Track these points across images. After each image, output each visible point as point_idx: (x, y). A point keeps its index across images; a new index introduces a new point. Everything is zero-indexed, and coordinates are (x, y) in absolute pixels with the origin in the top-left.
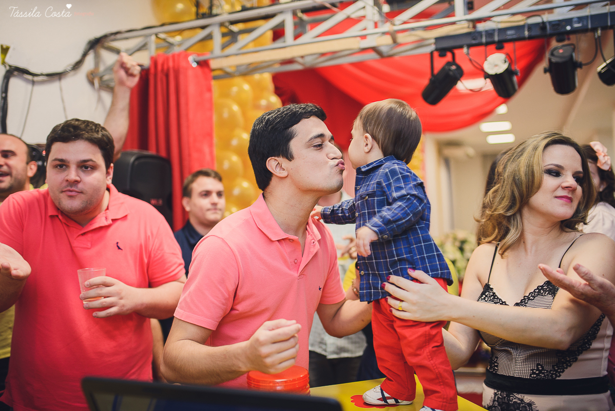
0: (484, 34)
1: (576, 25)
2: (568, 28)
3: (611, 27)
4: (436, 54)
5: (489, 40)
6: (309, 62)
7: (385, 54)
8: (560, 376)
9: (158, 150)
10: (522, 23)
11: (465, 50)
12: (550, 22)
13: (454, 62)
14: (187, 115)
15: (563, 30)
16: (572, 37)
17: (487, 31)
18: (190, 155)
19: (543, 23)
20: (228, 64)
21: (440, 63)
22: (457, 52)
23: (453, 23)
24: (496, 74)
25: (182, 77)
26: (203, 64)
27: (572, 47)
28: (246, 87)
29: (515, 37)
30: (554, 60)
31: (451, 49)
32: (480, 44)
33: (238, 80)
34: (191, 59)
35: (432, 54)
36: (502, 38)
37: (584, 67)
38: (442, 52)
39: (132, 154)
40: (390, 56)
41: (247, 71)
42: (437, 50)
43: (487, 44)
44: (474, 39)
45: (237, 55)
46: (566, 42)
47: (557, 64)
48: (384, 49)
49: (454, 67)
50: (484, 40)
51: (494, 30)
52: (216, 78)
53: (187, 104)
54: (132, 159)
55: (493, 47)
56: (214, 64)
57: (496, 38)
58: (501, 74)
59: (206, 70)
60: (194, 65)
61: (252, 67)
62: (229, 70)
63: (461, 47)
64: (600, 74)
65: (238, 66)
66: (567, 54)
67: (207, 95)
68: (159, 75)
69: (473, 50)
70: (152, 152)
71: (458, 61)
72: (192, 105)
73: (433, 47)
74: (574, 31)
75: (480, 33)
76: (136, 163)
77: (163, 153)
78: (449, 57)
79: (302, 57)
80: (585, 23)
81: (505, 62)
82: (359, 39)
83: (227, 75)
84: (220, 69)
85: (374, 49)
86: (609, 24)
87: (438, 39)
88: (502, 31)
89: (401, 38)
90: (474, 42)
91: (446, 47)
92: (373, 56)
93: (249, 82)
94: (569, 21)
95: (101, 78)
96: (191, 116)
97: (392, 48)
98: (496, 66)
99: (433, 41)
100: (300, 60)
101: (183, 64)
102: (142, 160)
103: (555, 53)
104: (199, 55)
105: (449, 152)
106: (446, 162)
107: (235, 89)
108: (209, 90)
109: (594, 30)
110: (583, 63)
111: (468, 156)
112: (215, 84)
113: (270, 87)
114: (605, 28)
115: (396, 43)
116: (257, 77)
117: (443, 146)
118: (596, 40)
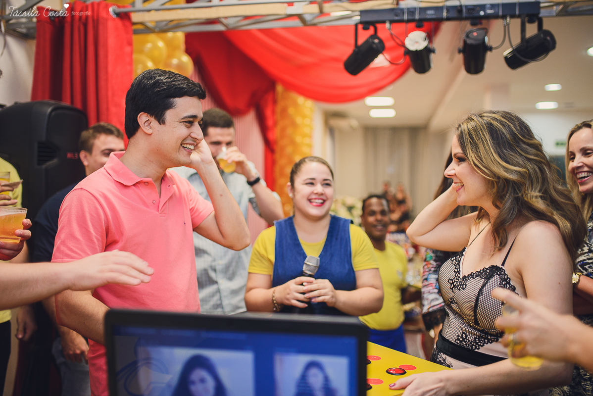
0: (406, 11)
1: (489, 11)
2: (482, 13)
3: (519, 16)
4: (360, 27)
5: (410, 18)
6: (231, 22)
7: (309, 23)
8: (478, 349)
9: (72, 102)
10: (441, 5)
11: (387, 25)
12: (466, 6)
13: (375, 35)
14: (106, 68)
15: (477, 15)
16: (484, 22)
17: (408, 9)
18: (108, 109)
19: (461, 6)
20: (150, 18)
21: (364, 36)
22: (379, 26)
24: (416, 51)
25: (101, 28)
26: (124, 17)
27: (485, 31)
28: (161, 44)
29: (434, 17)
30: (469, 41)
31: (373, 23)
32: (402, 21)
33: (152, 37)
34: (111, 10)
35: (356, 25)
36: (423, 17)
37: (494, 51)
38: (366, 24)
39: (49, 105)
40: (314, 25)
41: (163, 28)
42: (361, 23)
43: (409, 21)
44: (397, 16)
45: (157, 10)
46: (479, 26)
47: (471, 46)
48: (308, 17)
49: (376, 41)
50: (406, 17)
51: (415, 9)
52: (136, 32)
53: (106, 56)
54: (49, 110)
55: (413, 25)
56: (135, 18)
57: (417, 17)
58: (421, 51)
59: (127, 23)
60: (114, 16)
61: (172, 24)
62: (150, 25)
63: (384, 22)
64: (506, 58)
65: (157, 22)
66: (481, 37)
67: (128, 49)
68: (76, 24)
69: (395, 25)
70: (66, 103)
71: (381, 34)
72: (111, 58)
73: (358, 18)
74: (488, 17)
75: (402, 10)
76: (53, 113)
77: (78, 105)
78: (371, 31)
79: (226, 18)
80: (497, 10)
81: (425, 39)
82: (286, 5)
83: (147, 30)
84: (142, 23)
85: (300, 17)
86: (517, 12)
87: (363, 13)
88: (423, 10)
90: (396, 18)
91: (370, 21)
92: (296, 23)
93: (164, 40)
94: (483, 7)
96: (110, 69)
97: (318, 17)
98: (417, 42)
99: (358, 13)
100: (224, 21)
101: (103, 14)
102: (60, 111)
103: (470, 35)
104: (119, 7)
105: (334, 122)
106: (331, 131)
107: (149, 45)
108: (130, 44)
109: (504, 17)
110: (494, 46)
111: (351, 127)
112: (135, 38)
113: (182, 46)
114: (513, 16)
115: (322, 13)
116: (170, 34)
117: (329, 116)
118: (505, 26)
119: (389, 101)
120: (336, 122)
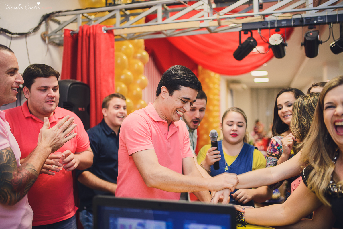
0: (269, 22)
1: (319, 21)
2: (315, 22)
3: (338, 22)
4: (242, 33)
5: (272, 26)
6: (169, 33)
7: (213, 31)
9: (82, 80)
10: (290, 18)
11: (258, 31)
12: (305, 18)
13: (251, 37)
14: (100, 60)
15: (312, 23)
16: (317, 26)
17: (270, 21)
18: (101, 83)
19: (302, 18)
20: (124, 32)
21: (244, 38)
22: (253, 32)
23: (253, 16)
24: (276, 45)
25: (97, 39)
26: (110, 32)
27: (318, 32)
28: (131, 46)
29: (286, 25)
30: (307, 39)
31: (250, 30)
32: (267, 28)
33: (126, 42)
34: (103, 29)
35: (240, 32)
36: (279, 25)
37: (323, 43)
38: (246, 31)
39: (69, 82)
40: (216, 32)
41: (132, 38)
42: (243, 30)
43: (271, 28)
44: (264, 25)
45: (128, 28)
46: (314, 30)
47: (309, 41)
48: (212, 28)
49: (252, 40)
50: (269, 26)
51: (275, 21)
52: (116, 40)
53: (100, 54)
54: (69, 85)
55: (273, 30)
56: (116, 32)
57: (276, 26)
58: (278, 45)
59: (111, 36)
60: (105, 32)
61: (136, 35)
62: (124, 36)
63: (256, 29)
64: (331, 47)
65: (128, 34)
66: (315, 36)
67: (112, 50)
68: (84, 37)
69: (262, 31)
70: (79, 81)
71: (254, 36)
72: (103, 55)
73: (241, 28)
74: (318, 24)
75: (267, 22)
76: (72, 86)
77: (85, 82)
78: (249, 34)
79: (166, 30)
80: (324, 19)
81: (281, 39)
82: (199, 22)
83: (122, 39)
84: (119, 35)
85: (207, 28)
86: (337, 21)
87: (244, 24)
88: (279, 21)
89: (223, 23)
90: (263, 27)
91: (248, 29)
92: (206, 32)
93: (132, 44)
94: (316, 18)
95: (49, 37)
96: (102, 61)
97: (218, 28)
98: (276, 40)
99: (241, 25)
100: (165, 32)
101: (98, 31)
102: (75, 85)
103: (308, 35)
104: (107, 27)
105: (233, 86)
106: (231, 91)
107: (124, 47)
108: (113, 47)
109: (329, 23)
110: (323, 41)
111: (243, 89)
112: (116, 43)
113: (143, 46)
114: (335, 23)
115: (220, 25)
116: (136, 41)
117: (229, 83)
118: (330, 29)
119: (265, 73)
120: (234, 86)
